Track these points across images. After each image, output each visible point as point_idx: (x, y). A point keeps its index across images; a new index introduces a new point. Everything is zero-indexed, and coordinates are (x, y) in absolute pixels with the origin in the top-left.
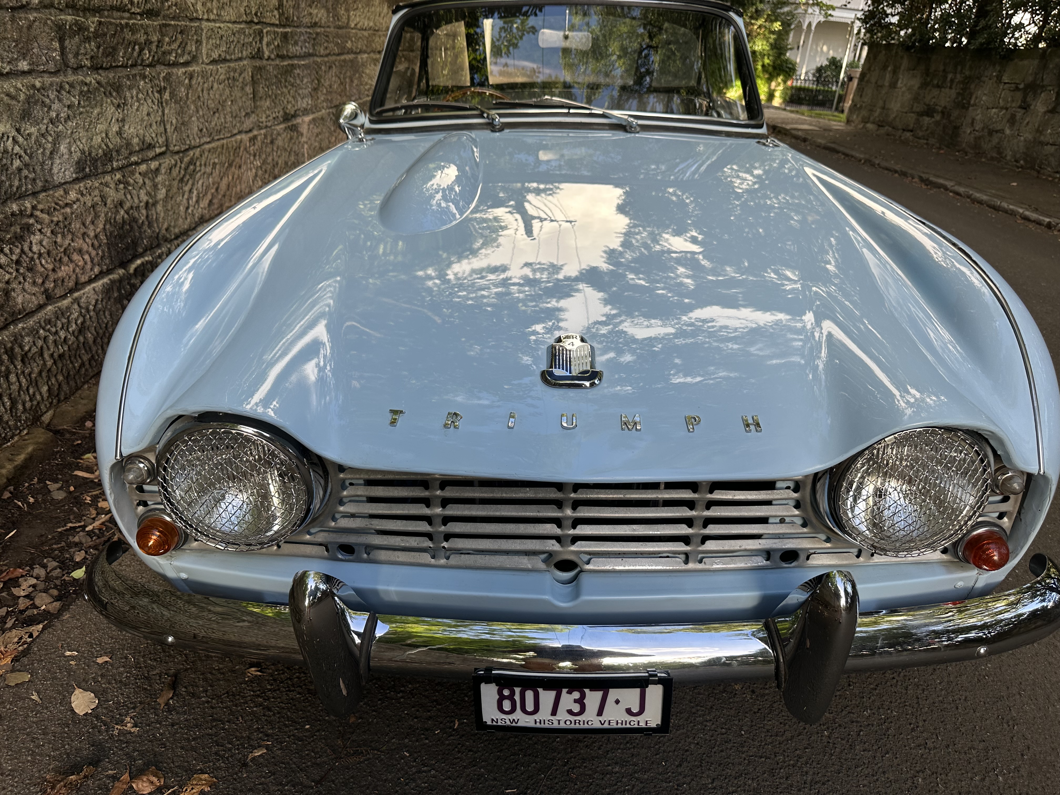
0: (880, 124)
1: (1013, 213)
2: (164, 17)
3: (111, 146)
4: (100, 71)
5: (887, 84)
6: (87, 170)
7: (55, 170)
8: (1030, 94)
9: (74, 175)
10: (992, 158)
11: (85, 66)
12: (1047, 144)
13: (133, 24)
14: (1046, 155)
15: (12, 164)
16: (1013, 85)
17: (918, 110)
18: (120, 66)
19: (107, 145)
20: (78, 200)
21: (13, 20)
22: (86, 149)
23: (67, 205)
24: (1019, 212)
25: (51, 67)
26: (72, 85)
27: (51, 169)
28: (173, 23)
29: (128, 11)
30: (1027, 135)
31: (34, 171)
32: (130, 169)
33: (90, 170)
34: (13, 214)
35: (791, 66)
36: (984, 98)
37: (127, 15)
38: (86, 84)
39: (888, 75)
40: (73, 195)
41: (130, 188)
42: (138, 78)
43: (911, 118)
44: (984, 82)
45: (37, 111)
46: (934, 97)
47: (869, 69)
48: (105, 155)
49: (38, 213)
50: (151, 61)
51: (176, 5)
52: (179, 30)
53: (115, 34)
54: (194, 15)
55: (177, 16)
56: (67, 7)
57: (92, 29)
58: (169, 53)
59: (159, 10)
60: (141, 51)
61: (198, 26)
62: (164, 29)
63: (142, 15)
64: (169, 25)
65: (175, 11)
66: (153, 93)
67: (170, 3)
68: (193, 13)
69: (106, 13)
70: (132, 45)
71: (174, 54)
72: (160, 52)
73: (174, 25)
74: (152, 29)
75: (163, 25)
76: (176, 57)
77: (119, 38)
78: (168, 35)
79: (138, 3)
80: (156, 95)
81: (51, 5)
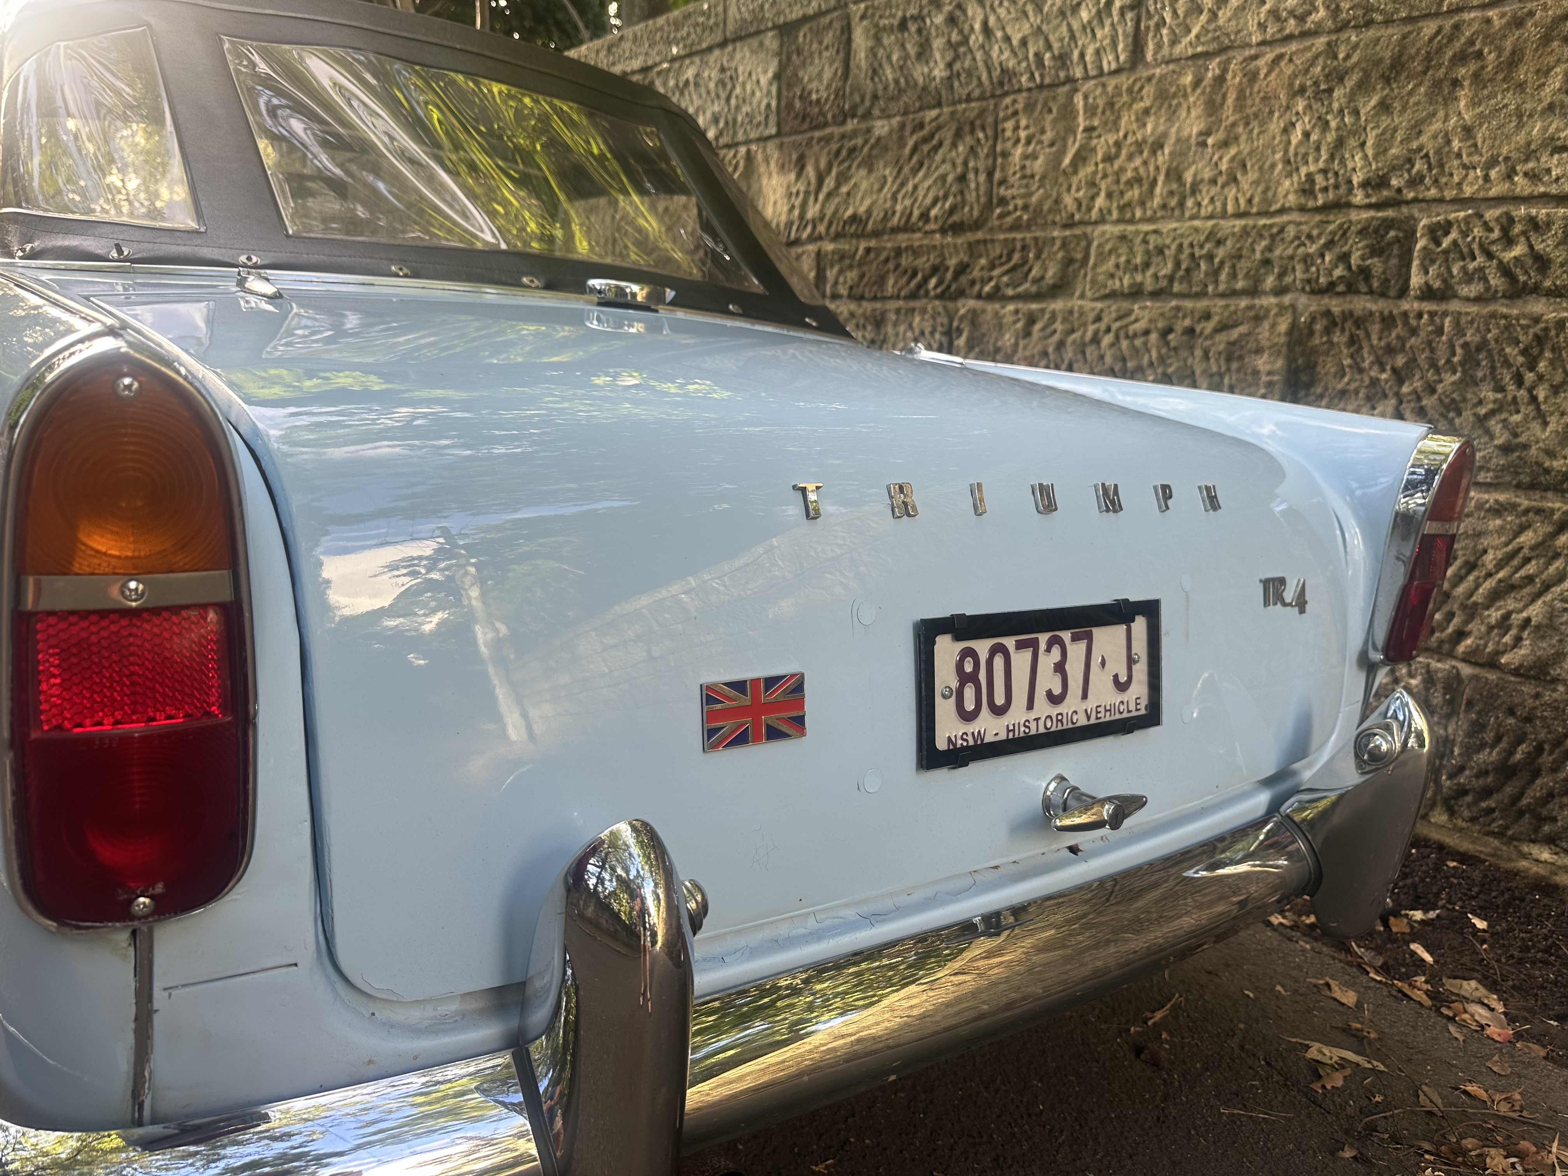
50: (943, 292)
51: (1025, 207)
52: (1019, 246)
53: (887, 260)
54: (1077, 217)
55: (1024, 224)
56: (837, 237)
57: (858, 257)
58: (984, 281)
59: (976, 222)
60: (926, 280)
61: (1075, 236)
62: (982, 247)
63: (943, 231)
64: (993, 241)
65: (1020, 217)
66: (932, 333)
67: (1011, 207)
68: (1073, 215)
69: (886, 237)
70: (910, 272)
71: (992, 284)
72: (964, 280)
73: (1006, 240)
74: (952, 250)
75: (978, 242)
76: (997, 288)
77: (891, 265)
78: (988, 255)
79: (936, 217)
80: (937, 336)
81: (820, 238)
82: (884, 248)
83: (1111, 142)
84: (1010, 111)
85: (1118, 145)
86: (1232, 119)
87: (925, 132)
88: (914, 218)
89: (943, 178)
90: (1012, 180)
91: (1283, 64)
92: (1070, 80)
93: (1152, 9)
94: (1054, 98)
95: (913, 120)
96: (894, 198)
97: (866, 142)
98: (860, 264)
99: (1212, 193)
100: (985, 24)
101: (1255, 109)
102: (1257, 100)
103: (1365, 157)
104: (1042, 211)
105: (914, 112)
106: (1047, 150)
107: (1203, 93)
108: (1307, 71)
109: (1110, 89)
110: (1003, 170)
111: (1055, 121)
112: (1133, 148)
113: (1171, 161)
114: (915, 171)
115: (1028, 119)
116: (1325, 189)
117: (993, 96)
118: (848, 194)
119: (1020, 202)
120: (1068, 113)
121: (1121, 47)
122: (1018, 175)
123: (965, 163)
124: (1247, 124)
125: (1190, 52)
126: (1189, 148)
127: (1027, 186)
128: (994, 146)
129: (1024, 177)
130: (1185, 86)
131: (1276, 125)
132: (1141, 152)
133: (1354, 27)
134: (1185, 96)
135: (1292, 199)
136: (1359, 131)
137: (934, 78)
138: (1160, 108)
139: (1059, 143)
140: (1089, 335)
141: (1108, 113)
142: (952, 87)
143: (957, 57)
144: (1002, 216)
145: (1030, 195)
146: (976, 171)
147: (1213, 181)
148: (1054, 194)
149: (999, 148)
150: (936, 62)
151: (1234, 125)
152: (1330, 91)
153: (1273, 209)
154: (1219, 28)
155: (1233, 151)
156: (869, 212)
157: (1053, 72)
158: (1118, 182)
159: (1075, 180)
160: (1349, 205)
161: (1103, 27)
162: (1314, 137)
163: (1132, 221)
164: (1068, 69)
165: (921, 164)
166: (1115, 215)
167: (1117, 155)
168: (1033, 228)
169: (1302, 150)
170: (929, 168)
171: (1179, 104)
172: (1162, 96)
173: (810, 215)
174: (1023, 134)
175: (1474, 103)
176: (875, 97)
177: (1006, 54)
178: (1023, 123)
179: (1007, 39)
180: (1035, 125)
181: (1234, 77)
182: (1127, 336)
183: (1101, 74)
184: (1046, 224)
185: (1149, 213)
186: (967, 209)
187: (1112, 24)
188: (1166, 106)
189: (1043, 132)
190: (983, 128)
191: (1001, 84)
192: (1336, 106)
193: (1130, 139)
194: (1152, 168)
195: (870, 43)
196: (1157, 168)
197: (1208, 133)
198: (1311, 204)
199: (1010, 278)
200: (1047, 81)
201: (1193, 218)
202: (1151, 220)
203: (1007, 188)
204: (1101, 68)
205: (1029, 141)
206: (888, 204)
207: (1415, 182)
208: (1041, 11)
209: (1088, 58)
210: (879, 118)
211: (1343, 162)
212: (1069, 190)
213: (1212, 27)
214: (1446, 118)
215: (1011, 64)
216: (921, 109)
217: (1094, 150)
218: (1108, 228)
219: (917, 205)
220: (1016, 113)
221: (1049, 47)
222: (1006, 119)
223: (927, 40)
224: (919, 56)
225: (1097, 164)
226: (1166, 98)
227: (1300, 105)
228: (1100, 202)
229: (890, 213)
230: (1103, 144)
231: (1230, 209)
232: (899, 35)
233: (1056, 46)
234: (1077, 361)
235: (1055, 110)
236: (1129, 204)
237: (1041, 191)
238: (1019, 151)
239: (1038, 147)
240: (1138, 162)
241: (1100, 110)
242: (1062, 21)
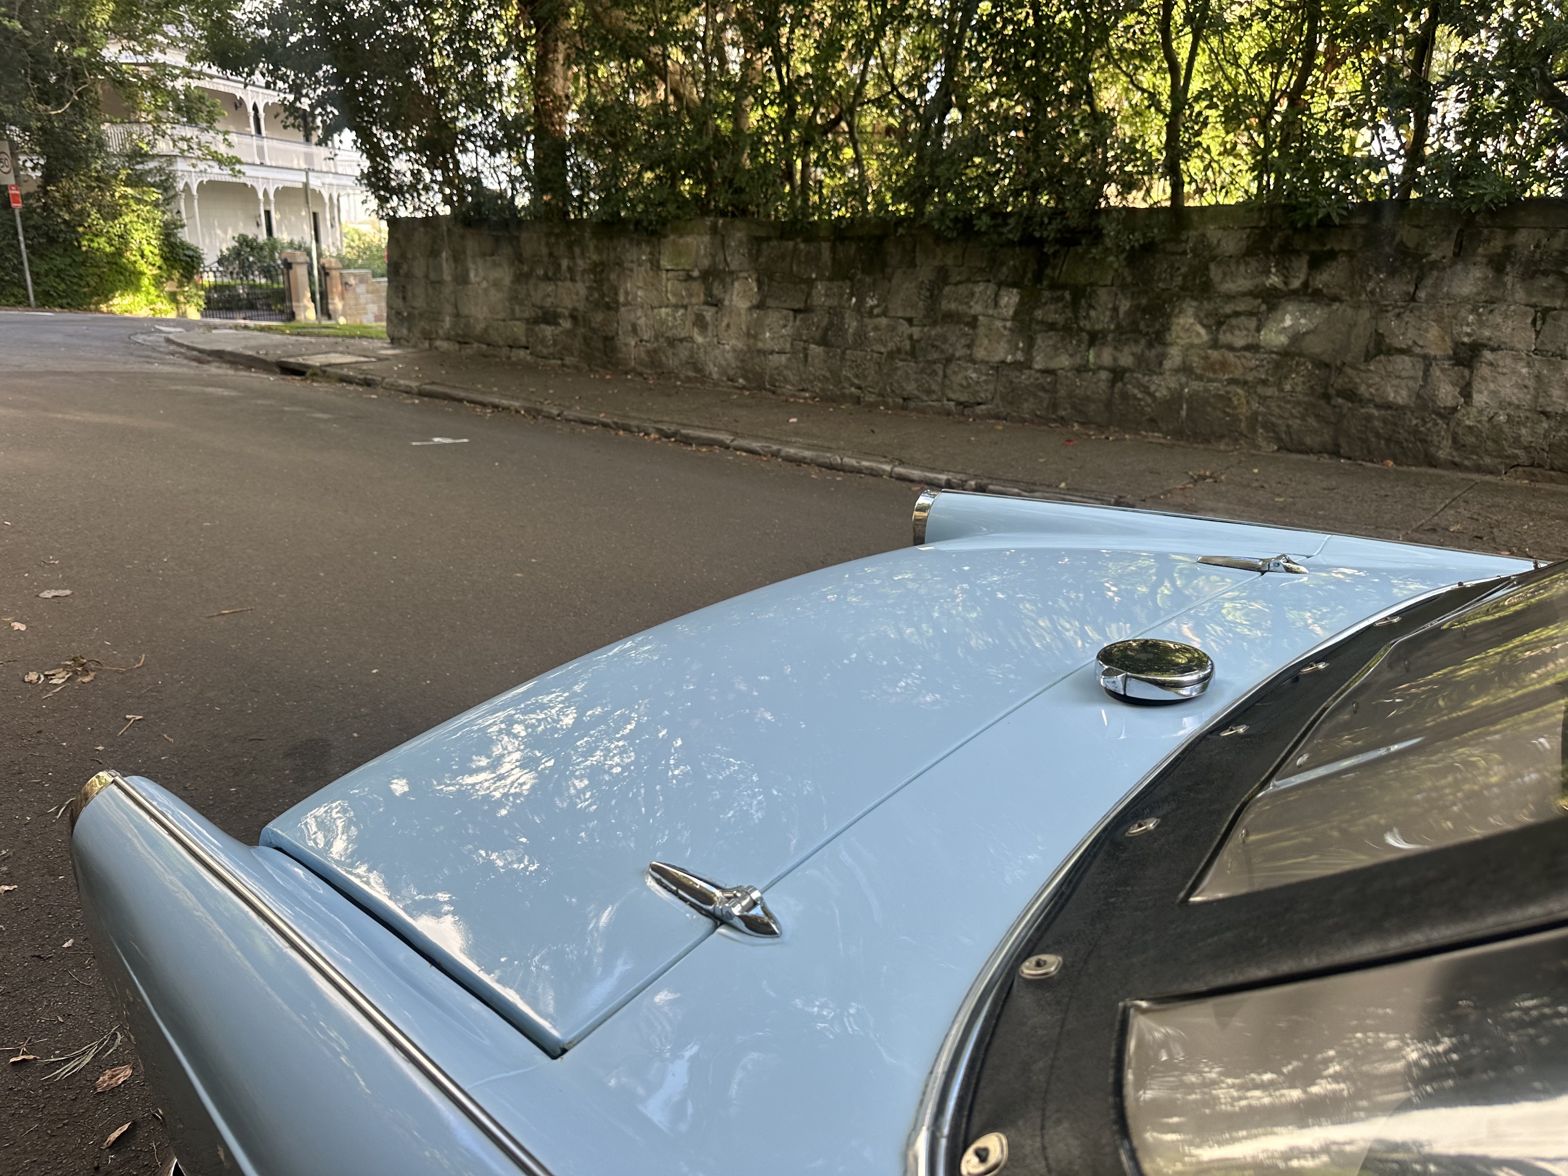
0: (460, 339)
1: (875, 474)
5: (447, 277)
8: (716, 284)
10: (688, 379)
12: (772, 352)
14: (776, 368)
16: (681, 273)
17: (526, 315)
24: (884, 471)
30: (732, 343)
35: (191, 253)
36: (640, 293)
39: (445, 265)
43: (519, 329)
44: (631, 270)
46: (549, 295)
47: (403, 256)
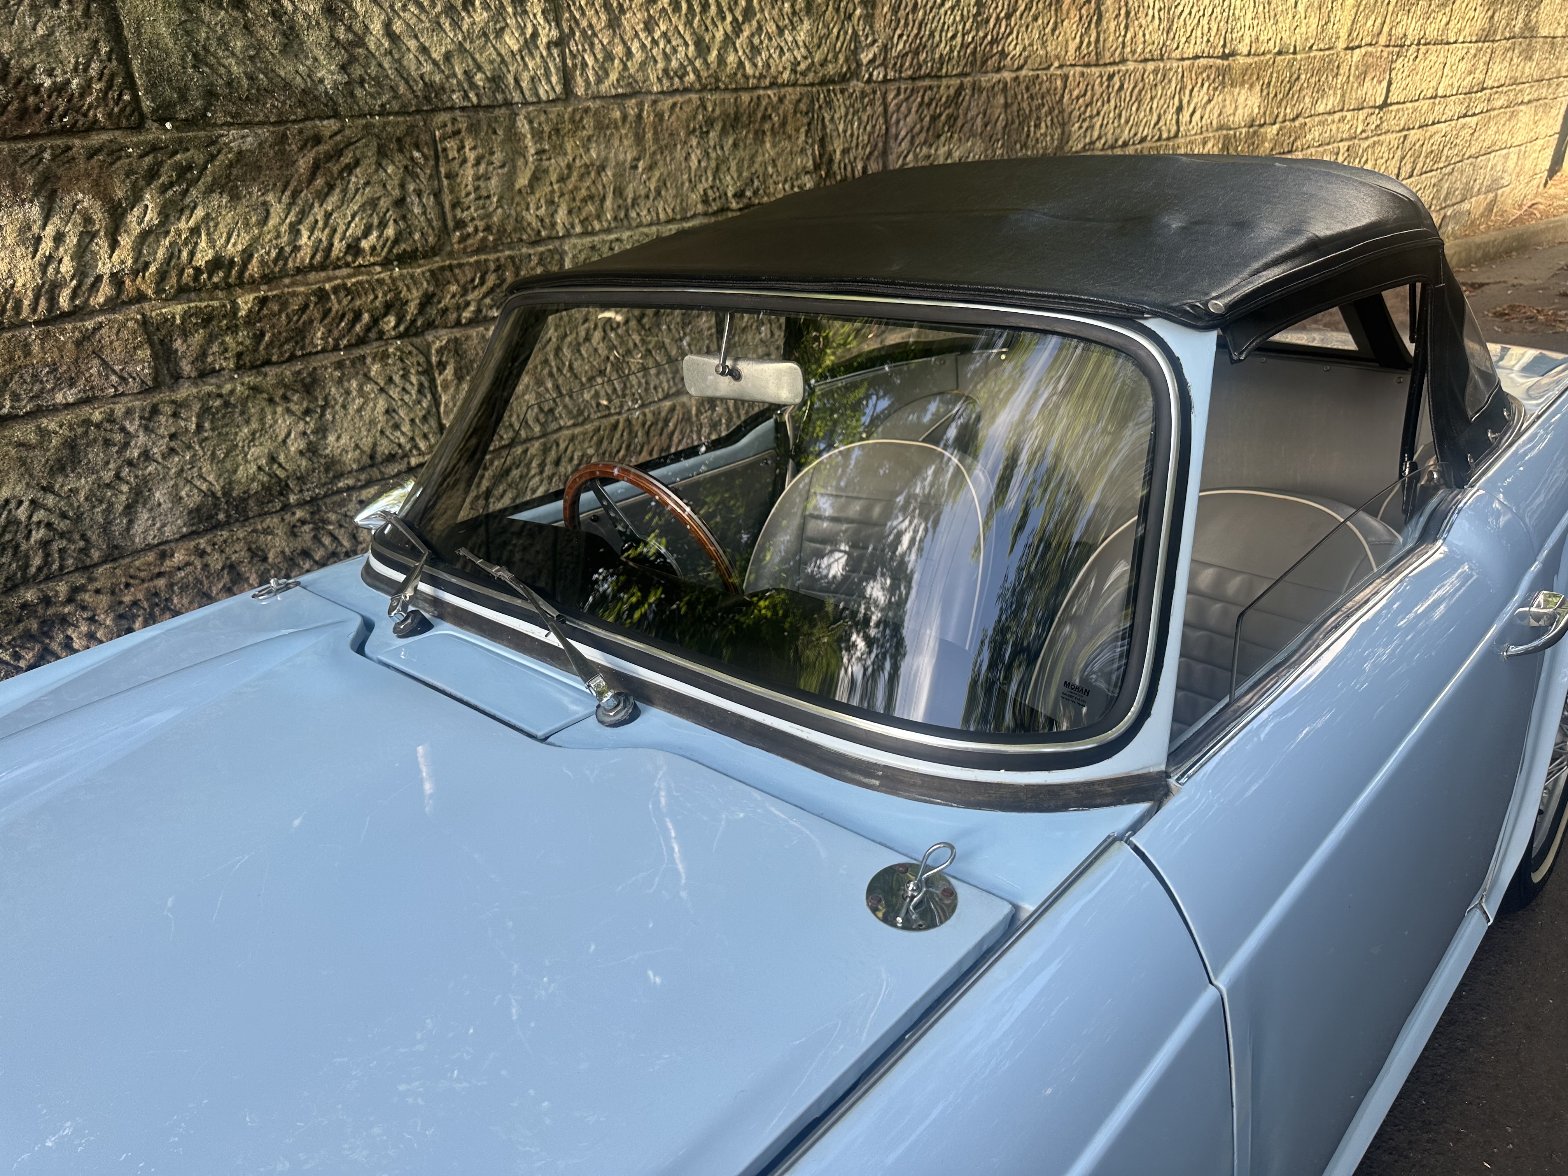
2: (451, 255)
3: (281, 474)
4: (266, 369)
6: (221, 516)
7: (138, 528)
9: (184, 530)
11: (222, 369)
13: (354, 284)
15: (28, 537)
18: (317, 353)
19: (272, 475)
20: (188, 564)
21: (45, 337)
22: (217, 488)
23: (160, 575)
25: (133, 386)
26: (184, 404)
27: (128, 529)
28: (472, 260)
29: (347, 265)
31: (83, 537)
32: (336, 498)
33: (228, 516)
34: (24, 606)
37: (345, 271)
38: (220, 396)
40: (179, 557)
41: (331, 527)
42: (369, 360)
45: (95, 455)
48: (267, 488)
49: (87, 597)
50: (407, 329)
51: (488, 229)
52: (492, 266)
53: (304, 308)
54: (543, 233)
55: (491, 245)
56: (182, 291)
57: (242, 313)
58: (460, 308)
59: (433, 248)
60: (376, 320)
61: (550, 250)
62: (448, 274)
63: (386, 264)
64: (460, 266)
65: (484, 239)
66: (405, 377)
67: (470, 229)
68: (539, 232)
69: (287, 281)
70: (349, 316)
71: (472, 308)
72: (432, 311)
73: (477, 262)
74: (408, 281)
75: (442, 269)
76: (479, 311)
77: (314, 312)
78: (457, 281)
79: (373, 248)
80: (414, 379)
81: (141, 297)
82: (294, 294)
83: (562, 164)
84: (449, 129)
85: (569, 167)
86: (652, 149)
87: (322, 148)
88: (335, 253)
89: (373, 203)
90: (466, 201)
91: (677, 109)
92: (508, 104)
93: (574, 49)
94: (496, 121)
95: (301, 132)
96: (295, 231)
97: (212, 158)
98: (249, 321)
99: (648, 206)
100: (387, 26)
101: (665, 142)
102: (666, 135)
103: (732, 178)
104: (505, 230)
105: (295, 122)
106: (500, 171)
107: (631, 126)
108: (695, 117)
109: (552, 116)
110: (452, 191)
111: (503, 142)
112: (582, 170)
113: (615, 181)
114: (323, 197)
115: (475, 139)
116: (714, 200)
117: (418, 111)
118: (195, 231)
119: (481, 224)
120: (513, 137)
121: (554, 79)
122: (472, 196)
123: (402, 186)
124: (662, 153)
125: (613, 92)
126: (625, 170)
127: (484, 207)
128: (437, 166)
129: (479, 198)
130: (616, 120)
131: (679, 153)
132: (589, 173)
133: (711, 90)
134: (617, 128)
135: (700, 208)
136: (725, 160)
137: (321, 81)
138: (599, 137)
139: (511, 164)
140: (583, 334)
141: (554, 138)
142: (352, 95)
143: (353, 59)
144: (463, 239)
145: (489, 216)
146: (419, 193)
147: (647, 197)
148: (513, 213)
149: (443, 170)
150: (316, 59)
151: (654, 153)
152: (707, 132)
153: (689, 215)
154: (630, 76)
155: (657, 174)
156: (247, 255)
157: (490, 94)
158: (574, 200)
159: (532, 200)
160: (728, 209)
161: (534, 58)
162: (703, 164)
163: (593, 233)
164: (503, 92)
165: (331, 187)
166: (578, 229)
167: (569, 176)
168: (500, 248)
169: (699, 173)
170: (345, 191)
171: (612, 134)
172: (600, 127)
173: (104, 267)
174: (471, 156)
175: (774, 146)
176: (210, 94)
177: (427, 68)
178: (468, 143)
179: (424, 50)
180: (484, 147)
181: (649, 117)
182: (612, 329)
183: (540, 101)
184: (512, 242)
185: (605, 224)
186: (417, 236)
187: (542, 56)
188: (602, 135)
189: (492, 153)
190: (418, 148)
191: (427, 99)
192: (712, 143)
193: (578, 163)
194: (600, 188)
195: (176, 15)
196: (604, 187)
197: (638, 159)
198: (710, 210)
199: (492, 300)
200: (485, 102)
201: (637, 227)
202: (608, 231)
203: (463, 211)
204: (537, 94)
205: (478, 163)
206: (285, 239)
207: (755, 193)
208: (460, 28)
209: (524, 84)
210: (227, 124)
211: (720, 180)
212: (528, 209)
213: (626, 74)
214: (764, 155)
215: (437, 78)
216: (307, 118)
217: (546, 171)
218: (574, 240)
219: (338, 236)
220: (457, 133)
221: (480, 68)
222: (444, 138)
223: (292, 28)
224: (285, 49)
225: (551, 184)
226: (602, 128)
227: (694, 142)
228: (561, 216)
229: (288, 249)
230: (555, 165)
231: (662, 216)
232: (235, 13)
233: (487, 67)
234: (576, 360)
235: (500, 132)
236: (587, 219)
237: (500, 211)
238: (469, 173)
239: (491, 168)
240: (588, 183)
241: (546, 136)
242: (486, 42)
